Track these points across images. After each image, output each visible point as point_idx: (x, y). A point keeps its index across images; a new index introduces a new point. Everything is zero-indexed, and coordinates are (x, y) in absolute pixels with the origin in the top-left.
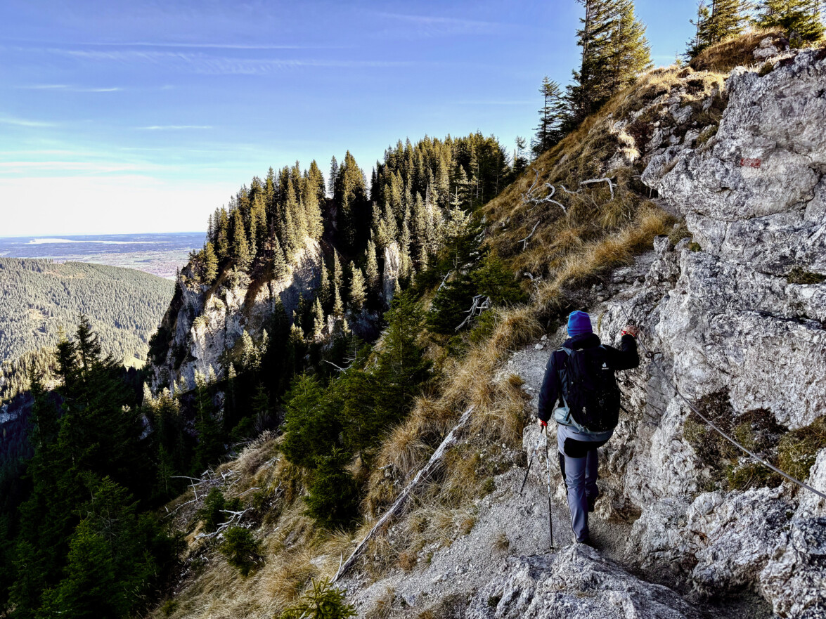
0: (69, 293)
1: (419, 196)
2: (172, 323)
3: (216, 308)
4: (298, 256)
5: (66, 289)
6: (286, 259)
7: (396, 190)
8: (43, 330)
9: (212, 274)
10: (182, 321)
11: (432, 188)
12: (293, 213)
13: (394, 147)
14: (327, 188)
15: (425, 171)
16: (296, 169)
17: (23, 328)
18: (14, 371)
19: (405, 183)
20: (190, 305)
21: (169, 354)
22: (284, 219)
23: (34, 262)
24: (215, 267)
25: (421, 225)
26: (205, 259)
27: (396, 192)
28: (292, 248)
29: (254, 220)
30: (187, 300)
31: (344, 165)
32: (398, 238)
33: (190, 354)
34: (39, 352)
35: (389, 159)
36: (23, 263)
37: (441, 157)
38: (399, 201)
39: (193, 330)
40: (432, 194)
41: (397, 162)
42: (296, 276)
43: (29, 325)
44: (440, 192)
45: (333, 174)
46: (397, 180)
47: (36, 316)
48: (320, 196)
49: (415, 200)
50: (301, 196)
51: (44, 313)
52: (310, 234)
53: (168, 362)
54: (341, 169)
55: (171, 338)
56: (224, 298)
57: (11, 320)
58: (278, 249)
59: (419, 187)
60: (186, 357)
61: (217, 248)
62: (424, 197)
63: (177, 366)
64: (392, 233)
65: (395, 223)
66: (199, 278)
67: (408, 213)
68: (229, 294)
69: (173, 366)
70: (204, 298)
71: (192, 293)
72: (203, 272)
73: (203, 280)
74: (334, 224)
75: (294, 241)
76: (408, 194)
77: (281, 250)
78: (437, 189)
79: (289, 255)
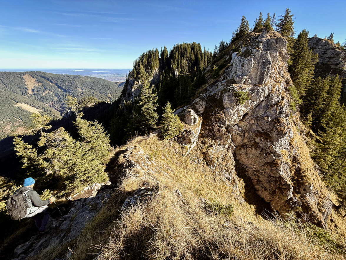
0: (87, 84)
1: (182, 58)
2: (126, 88)
3: (137, 84)
4: (154, 72)
5: (86, 83)
6: (152, 73)
7: (177, 56)
8: (82, 93)
9: (135, 76)
10: (129, 87)
11: (185, 56)
12: (153, 61)
13: (176, 45)
14: (160, 55)
15: (184, 52)
16: (153, 50)
17: (78, 93)
18: (80, 102)
19: (179, 54)
20: (131, 84)
21: (126, 95)
22: (151, 62)
23: (77, 76)
24: (136, 74)
25: (183, 65)
26: (134, 73)
27: (177, 57)
28: (153, 70)
29: (144, 63)
30: (130, 82)
31: (164, 49)
32: (178, 68)
33: (132, 95)
34: (85, 98)
35: (174, 48)
36: (74, 76)
37: (188, 48)
38: (177, 59)
39: (132, 89)
40: (185, 57)
41: (176, 49)
42: (153, 77)
43: (79, 92)
44: (187, 57)
45: (161, 52)
46: (177, 53)
47: (80, 90)
48: (159, 57)
49: (181, 59)
50: (155, 57)
51: (82, 89)
52: (157, 67)
53: (126, 96)
54: (163, 50)
55: (126, 91)
56: (138, 82)
57: (74, 91)
58: (150, 70)
59: (182, 55)
60: (131, 95)
61: (136, 70)
62: (183, 58)
63: (129, 97)
64: (176, 67)
65: (176, 64)
66: (132, 77)
67: (180, 62)
68: (139, 81)
69: (128, 97)
70: (134, 82)
71: (131, 80)
72: (133, 76)
73: (133, 77)
74: (162, 65)
75: (153, 68)
76: (180, 57)
77: (151, 71)
78: (186, 56)
79: (152, 72)
